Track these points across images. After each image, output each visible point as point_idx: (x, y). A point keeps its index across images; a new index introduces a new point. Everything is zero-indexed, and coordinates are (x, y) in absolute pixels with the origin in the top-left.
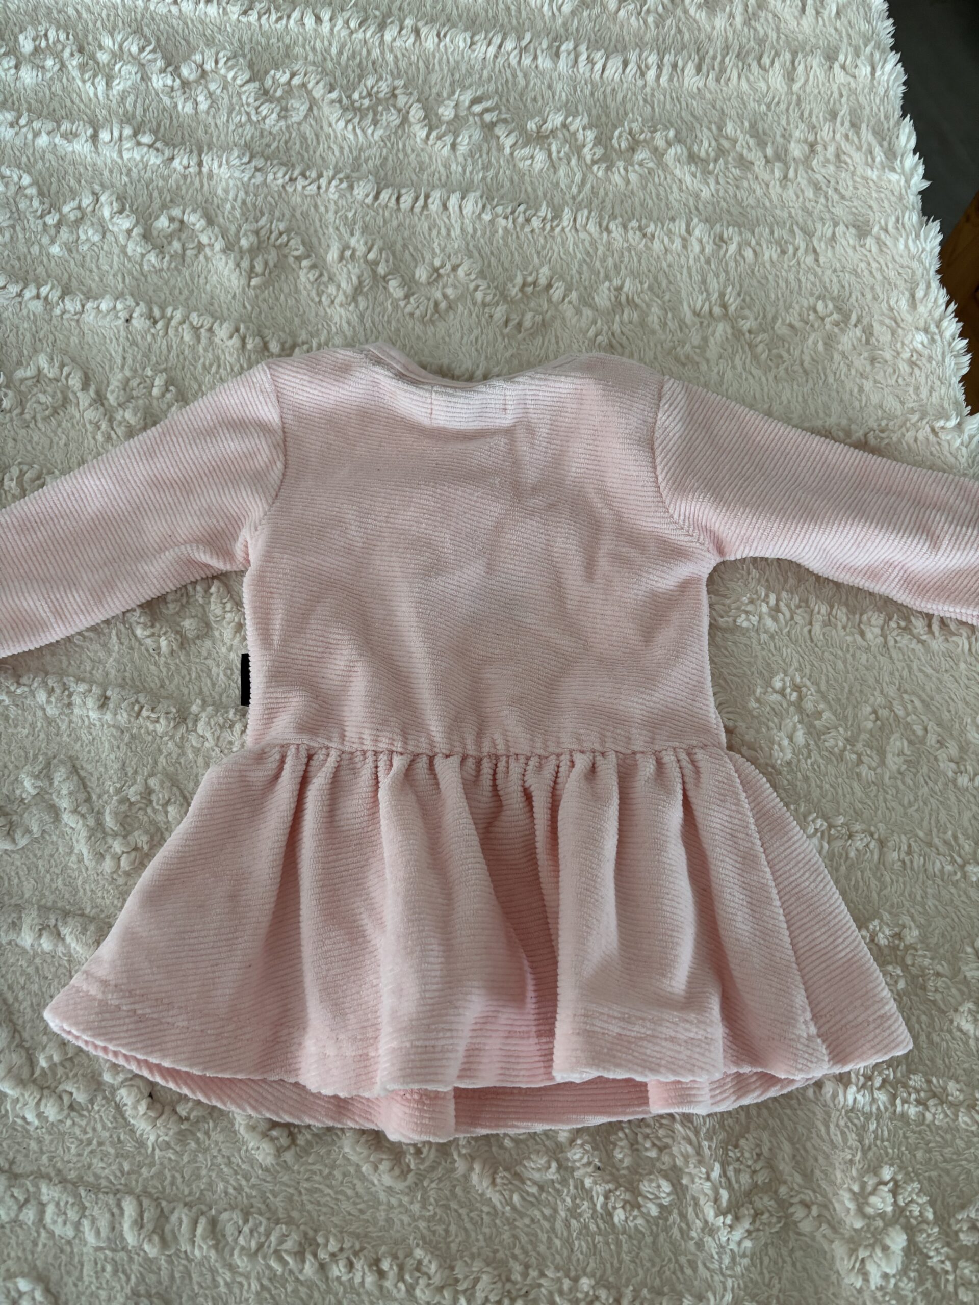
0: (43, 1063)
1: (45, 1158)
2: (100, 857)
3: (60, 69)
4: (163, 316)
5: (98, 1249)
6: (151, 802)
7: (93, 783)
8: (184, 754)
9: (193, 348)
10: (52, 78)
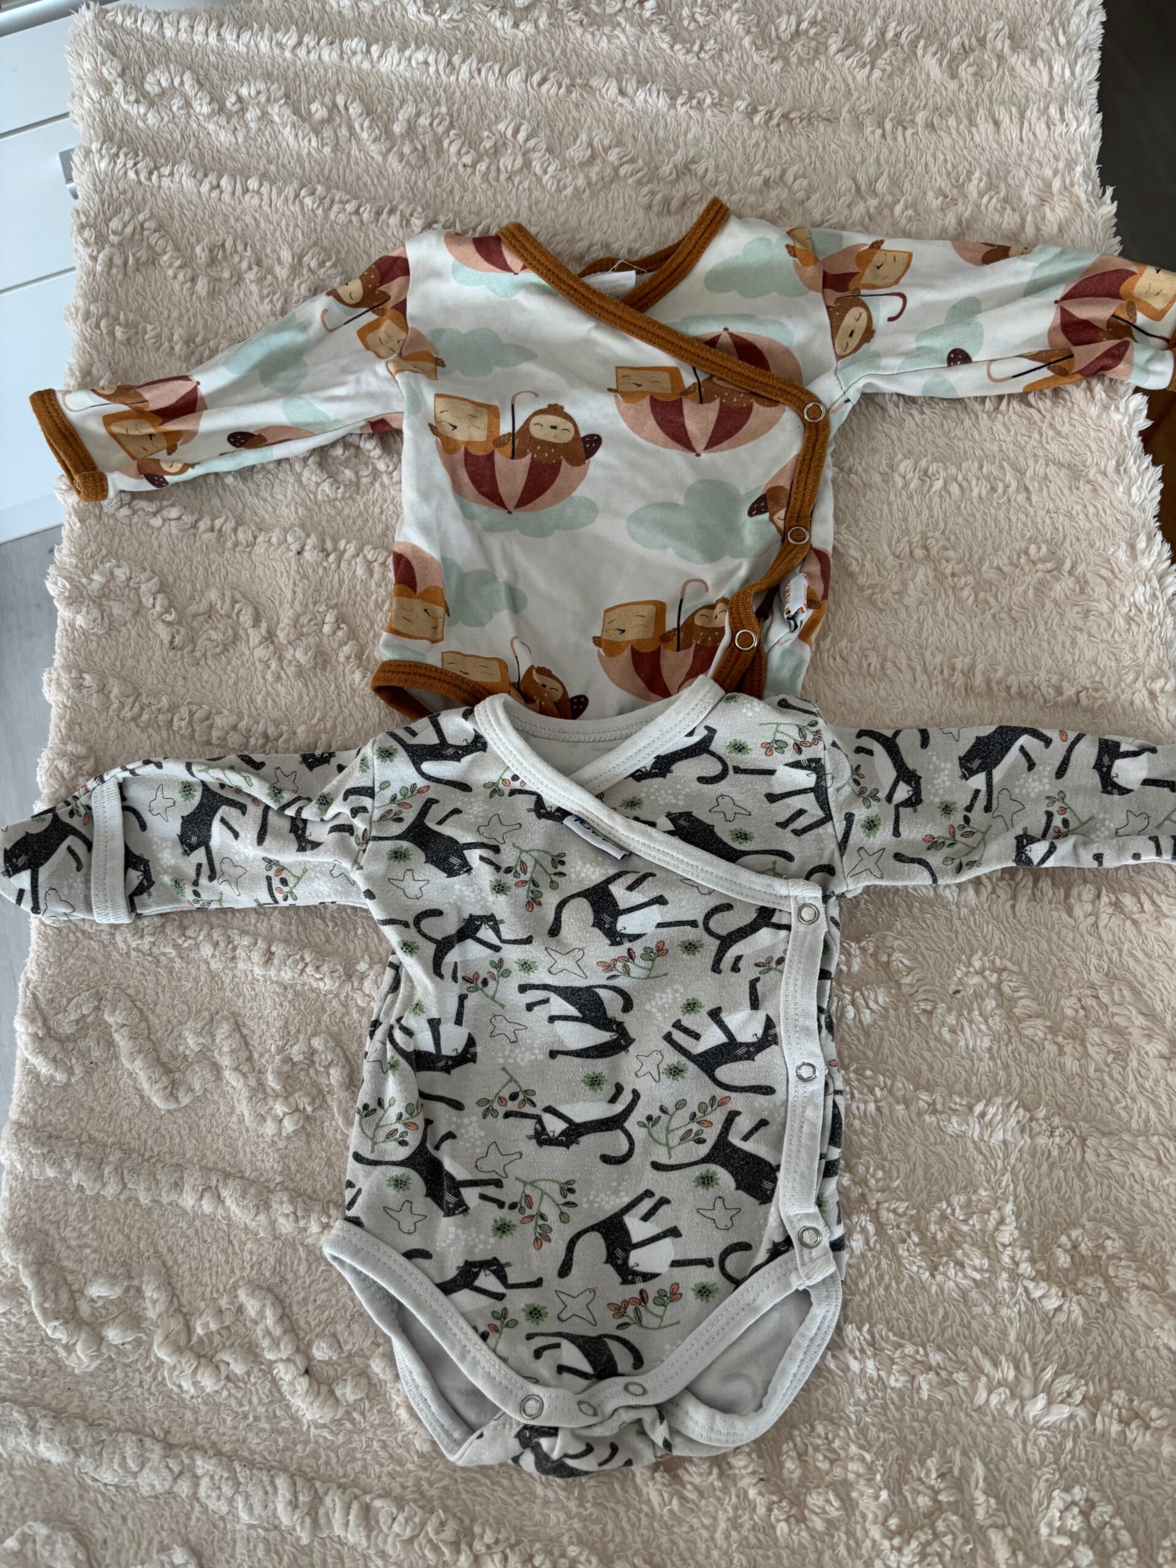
0: (200, 1331)
1: (200, 1430)
2: (262, 1119)
3: (237, 283)
4: (335, 549)
5: (251, 1527)
6: (313, 1062)
7: (255, 1042)
8: (348, 1013)
9: (365, 583)
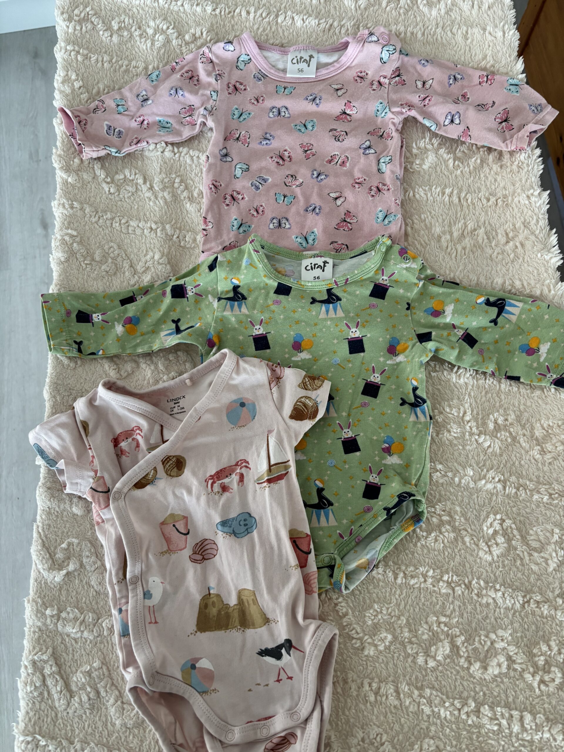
3: (130, 37)
10: (126, 41)
